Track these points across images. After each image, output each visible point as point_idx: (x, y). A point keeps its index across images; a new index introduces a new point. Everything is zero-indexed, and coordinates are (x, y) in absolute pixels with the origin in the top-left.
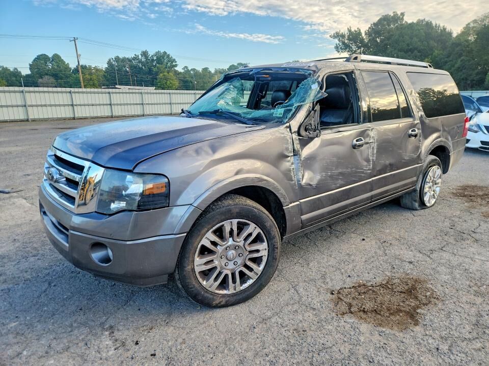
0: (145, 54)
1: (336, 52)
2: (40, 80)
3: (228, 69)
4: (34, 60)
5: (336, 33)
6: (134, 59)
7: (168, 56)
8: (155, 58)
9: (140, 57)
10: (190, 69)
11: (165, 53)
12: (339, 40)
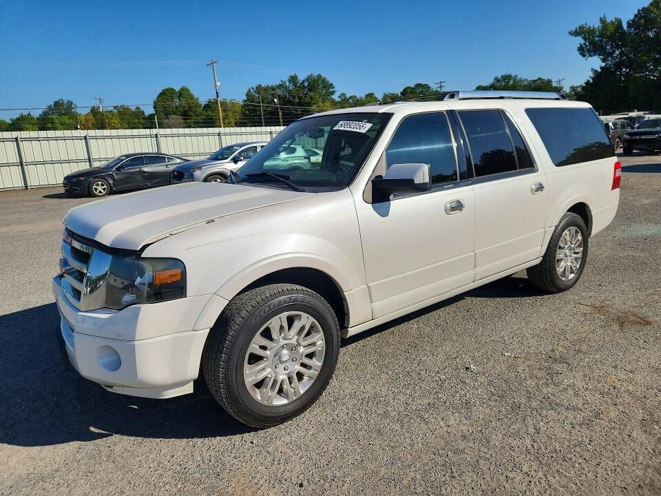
0: (293, 79)
1: (581, 57)
2: (166, 121)
3: (401, 93)
4: (159, 96)
5: (580, 27)
6: (280, 86)
7: (324, 80)
8: (306, 84)
9: (287, 84)
10: (348, 96)
11: (319, 76)
12: (585, 39)
